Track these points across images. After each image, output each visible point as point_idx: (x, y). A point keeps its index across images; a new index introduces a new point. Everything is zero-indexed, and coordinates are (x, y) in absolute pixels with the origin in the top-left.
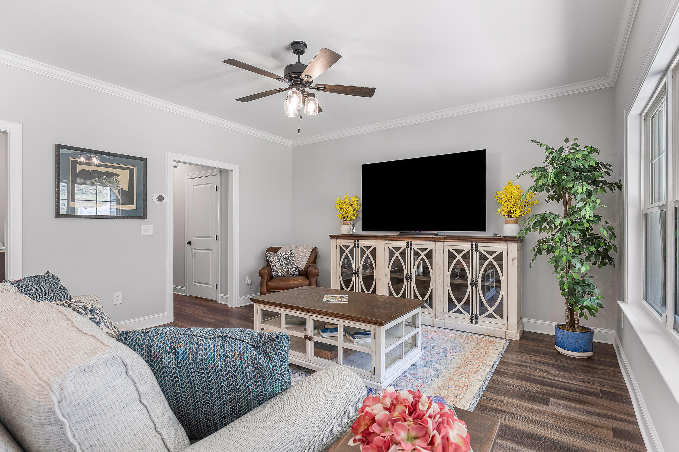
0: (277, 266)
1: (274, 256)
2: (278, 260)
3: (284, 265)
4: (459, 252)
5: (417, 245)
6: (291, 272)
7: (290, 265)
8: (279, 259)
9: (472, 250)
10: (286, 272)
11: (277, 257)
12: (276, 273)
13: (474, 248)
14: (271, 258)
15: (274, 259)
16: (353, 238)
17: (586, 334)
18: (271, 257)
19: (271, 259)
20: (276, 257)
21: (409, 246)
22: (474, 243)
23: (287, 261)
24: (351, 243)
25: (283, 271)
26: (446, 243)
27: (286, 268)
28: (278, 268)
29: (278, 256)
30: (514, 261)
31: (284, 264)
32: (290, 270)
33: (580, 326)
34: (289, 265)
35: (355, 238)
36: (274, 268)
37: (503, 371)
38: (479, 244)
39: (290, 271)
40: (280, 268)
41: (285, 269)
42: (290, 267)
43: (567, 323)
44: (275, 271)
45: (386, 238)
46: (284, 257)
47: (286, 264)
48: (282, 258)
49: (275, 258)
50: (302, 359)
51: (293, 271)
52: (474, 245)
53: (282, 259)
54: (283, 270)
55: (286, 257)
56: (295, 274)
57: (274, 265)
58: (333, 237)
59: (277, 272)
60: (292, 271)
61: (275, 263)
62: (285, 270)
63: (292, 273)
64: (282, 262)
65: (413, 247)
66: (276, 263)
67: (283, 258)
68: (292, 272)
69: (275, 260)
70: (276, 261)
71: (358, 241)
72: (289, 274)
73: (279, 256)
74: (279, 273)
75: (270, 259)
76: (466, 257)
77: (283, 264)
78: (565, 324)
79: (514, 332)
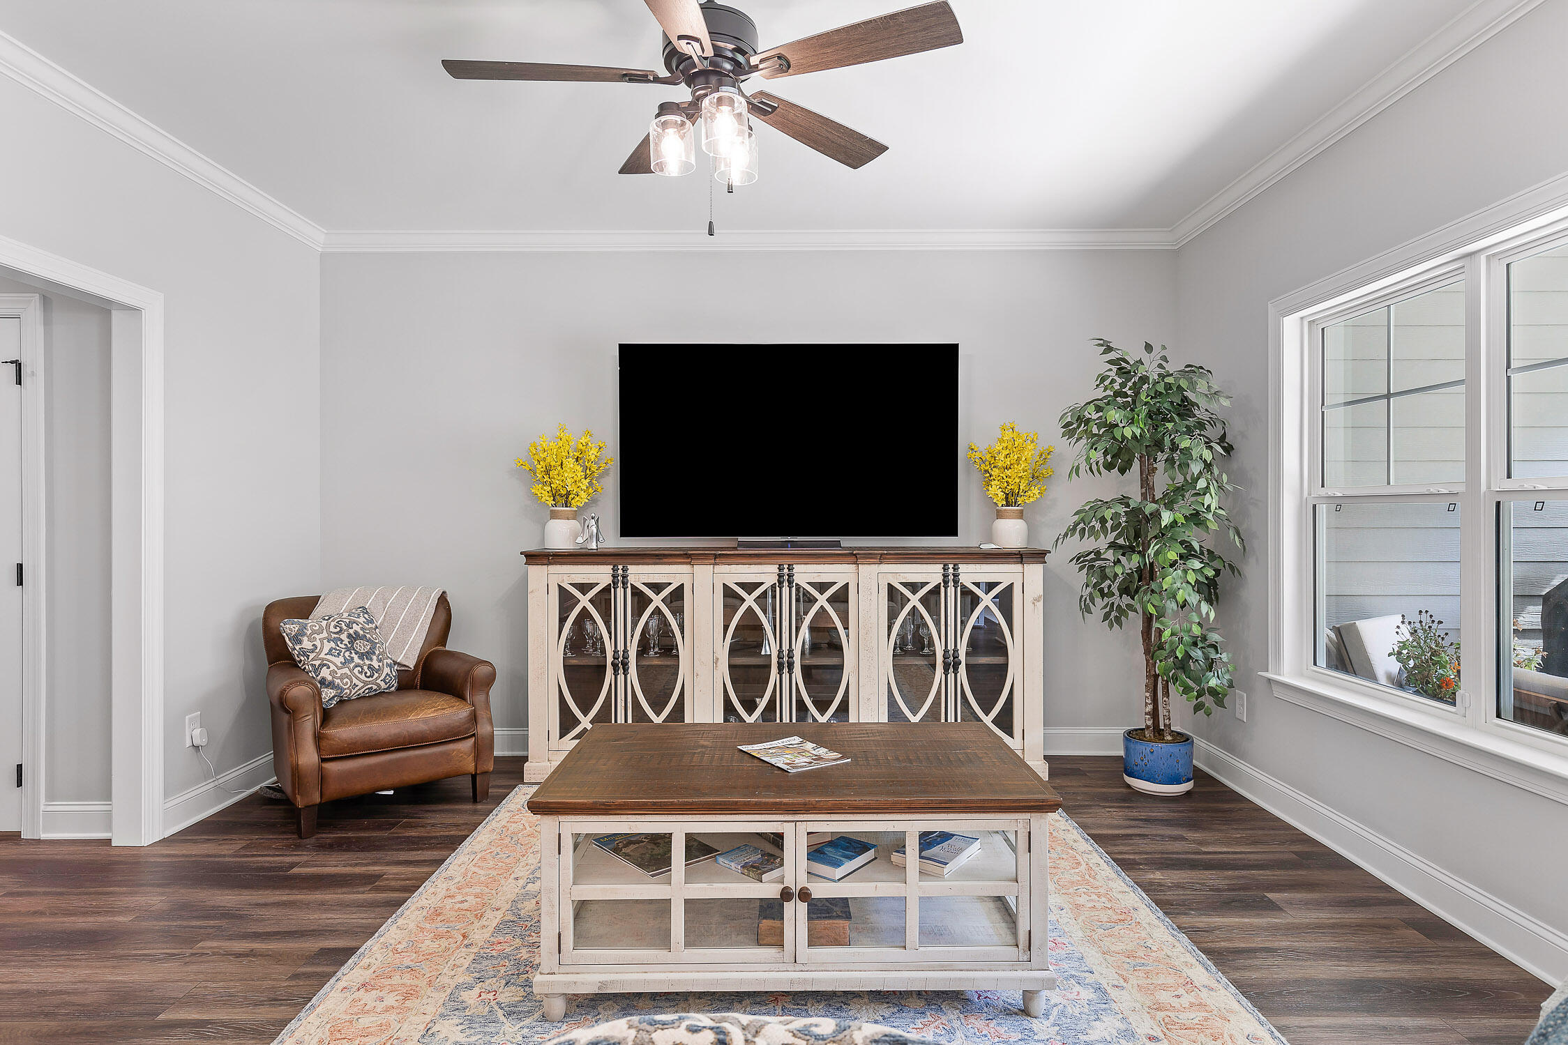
0: (333, 667)
1: (314, 632)
2: (333, 645)
3: (357, 660)
4: (914, 587)
5: (805, 574)
6: (378, 681)
7: (375, 658)
8: (335, 640)
9: (946, 583)
10: (365, 683)
11: (325, 634)
12: (332, 693)
13: (951, 577)
14: (305, 639)
15: (318, 643)
16: (610, 560)
17: (1185, 745)
18: (305, 634)
19: (307, 644)
20: (321, 636)
21: (785, 578)
22: (951, 566)
23: (361, 646)
24: (601, 575)
25: (355, 681)
26: (885, 568)
27: (365, 668)
28: (340, 672)
29: (329, 633)
30: (1037, 604)
31: (356, 657)
32: (376, 675)
33: (1173, 731)
34: (371, 660)
35: (615, 561)
36: (325, 673)
37: (1124, 859)
38: (963, 568)
39: (377, 679)
40: (346, 670)
41: (361, 673)
42: (375, 664)
43: (1148, 727)
44: (331, 685)
45: (717, 557)
46: (351, 631)
47: (361, 656)
48: (344, 637)
49: (318, 637)
50: (773, 966)
51: (385, 678)
52: (951, 571)
53: (346, 641)
54: (357, 678)
55: (356, 632)
56: (389, 688)
57: (322, 665)
58: (533, 558)
59: (338, 687)
60: (382, 677)
61: (322, 656)
62: (363, 677)
63: (382, 684)
64: (348, 649)
65: (797, 579)
66: (329, 657)
67: (349, 636)
68: (384, 680)
69: (322, 644)
70: (326, 650)
71: (625, 570)
72: (375, 687)
73: (332, 629)
74: (342, 690)
75: (300, 642)
76: (932, 599)
77: (353, 655)
78: (1144, 729)
79: (1040, 763)
